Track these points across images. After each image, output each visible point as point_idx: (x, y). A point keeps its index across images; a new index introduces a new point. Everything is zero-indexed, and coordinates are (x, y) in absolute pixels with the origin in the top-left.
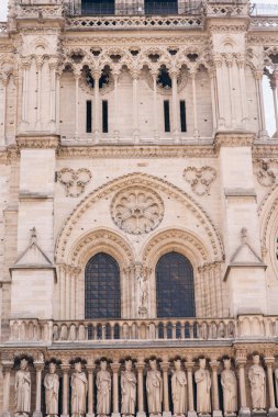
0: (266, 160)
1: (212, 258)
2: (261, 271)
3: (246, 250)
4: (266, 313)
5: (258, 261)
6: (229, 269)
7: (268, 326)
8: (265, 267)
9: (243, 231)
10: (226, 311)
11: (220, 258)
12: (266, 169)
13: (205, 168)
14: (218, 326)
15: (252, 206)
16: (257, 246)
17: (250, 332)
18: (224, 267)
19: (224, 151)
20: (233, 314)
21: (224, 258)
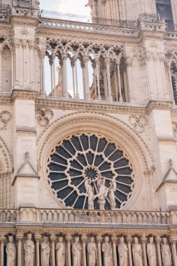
0: (44, 109)
1: (5, 170)
2: (36, 180)
3: (27, 166)
4: (37, 207)
5: (35, 174)
6: (16, 178)
7: (38, 215)
8: (39, 178)
9: (27, 154)
10: (12, 205)
11: (11, 171)
12: (43, 115)
13: (4, 112)
14: (6, 214)
15: (33, 138)
16: (35, 164)
17: (27, 218)
18: (13, 177)
19: (17, 102)
20: (17, 207)
21: (13, 171)
